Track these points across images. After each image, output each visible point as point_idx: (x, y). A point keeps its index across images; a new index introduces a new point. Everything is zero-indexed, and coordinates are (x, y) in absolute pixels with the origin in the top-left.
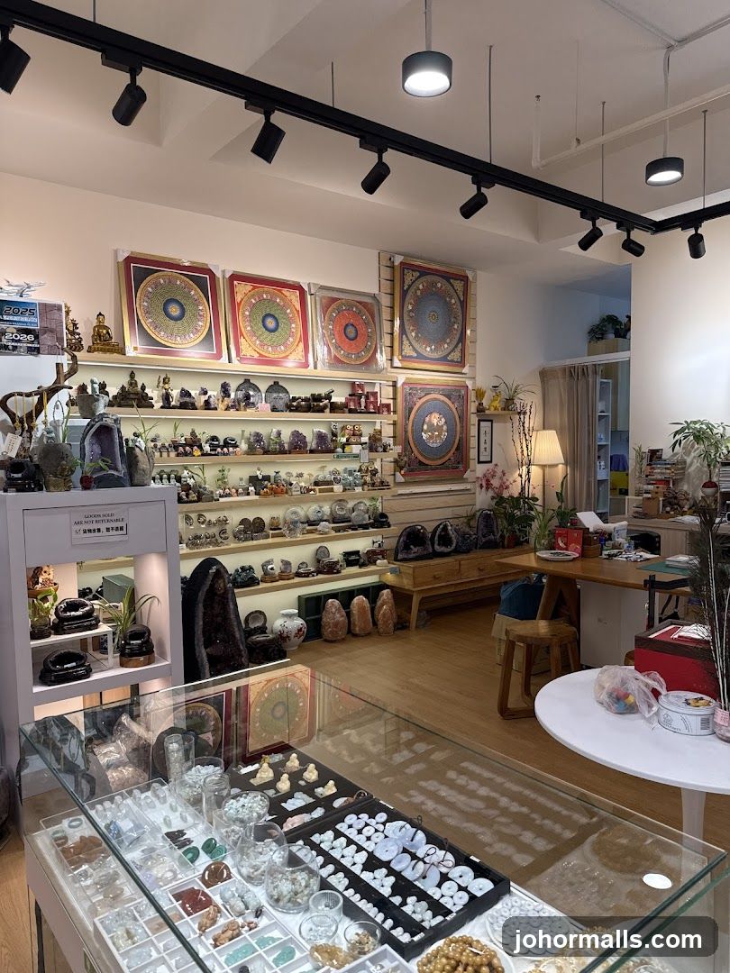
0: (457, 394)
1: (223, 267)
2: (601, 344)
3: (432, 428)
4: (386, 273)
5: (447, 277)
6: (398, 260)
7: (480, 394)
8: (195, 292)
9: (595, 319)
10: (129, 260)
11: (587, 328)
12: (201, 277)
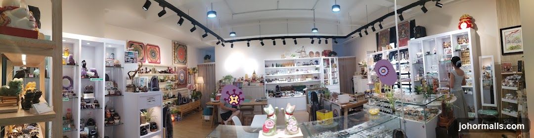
0: (185, 69)
1: (145, 43)
2: (207, 60)
3: (182, 77)
4: (173, 45)
5: (183, 46)
6: (176, 43)
7: (189, 69)
8: (141, 48)
9: (204, 56)
10: (129, 42)
11: (204, 57)
12: (141, 45)
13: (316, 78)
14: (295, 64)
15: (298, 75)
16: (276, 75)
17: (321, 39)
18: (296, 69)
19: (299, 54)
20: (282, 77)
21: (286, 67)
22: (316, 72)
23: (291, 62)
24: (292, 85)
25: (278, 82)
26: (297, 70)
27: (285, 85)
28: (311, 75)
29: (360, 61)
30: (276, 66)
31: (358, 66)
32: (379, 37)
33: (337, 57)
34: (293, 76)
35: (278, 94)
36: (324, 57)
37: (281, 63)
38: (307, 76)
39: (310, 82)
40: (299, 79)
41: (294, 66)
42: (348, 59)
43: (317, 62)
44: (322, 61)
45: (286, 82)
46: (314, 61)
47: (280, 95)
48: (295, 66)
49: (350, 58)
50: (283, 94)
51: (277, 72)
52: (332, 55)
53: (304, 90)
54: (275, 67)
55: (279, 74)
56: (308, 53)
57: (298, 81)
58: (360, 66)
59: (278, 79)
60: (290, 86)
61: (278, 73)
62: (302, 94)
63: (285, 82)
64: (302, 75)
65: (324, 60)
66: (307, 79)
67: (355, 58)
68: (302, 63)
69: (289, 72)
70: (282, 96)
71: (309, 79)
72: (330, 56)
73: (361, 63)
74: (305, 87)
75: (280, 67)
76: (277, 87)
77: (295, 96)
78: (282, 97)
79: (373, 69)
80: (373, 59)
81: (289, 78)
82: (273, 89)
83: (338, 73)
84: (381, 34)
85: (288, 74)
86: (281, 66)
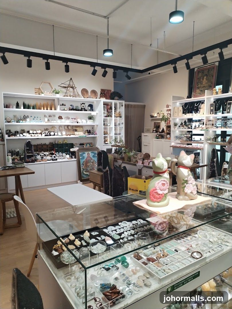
13: (89, 132)
14: (59, 107)
15: (60, 126)
16: (22, 123)
17: (107, 69)
18: (57, 116)
19: (64, 90)
20: (34, 128)
21: (42, 110)
22: (90, 123)
23: (50, 103)
24: (51, 141)
25: (27, 136)
26: (60, 118)
27: (39, 142)
28: (81, 126)
29: (154, 112)
30: (24, 108)
31: (148, 119)
32: (195, 75)
33: (123, 102)
34: (53, 127)
35: (29, 157)
36: (103, 100)
37: (32, 103)
38: (75, 129)
39: (81, 138)
40: (64, 133)
41: (55, 109)
42: (135, 106)
43: (91, 106)
44: (102, 105)
45: (43, 136)
46: (87, 104)
47: (34, 158)
48: (58, 110)
49: (138, 106)
50: (39, 157)
51: (25, 118)
52: (116, 98)
53: (72, 150)
54: (22, 109)
55: (28, 122)
56: (79, 90)
57: (61, 135)
58: (152, 120)
59: (26, 130)
60: (47, 143)
61: (28, 120)
62: (68, 156)
63: (40, 136)
64: (68, 126)
65: (105, 104)
66: (76, 133)
67: (144, 106)
68: (68, 106)
69: (46, 120)
70: (36, 160)
71: (80, 134)
72: (114, 99)
73: (155, 115)
74: (72, 146)
75: (31, 110)
76: (28, 144)
77: (58, 161)
78: (36, 163)
79: (179, 125)
80: (181, 108)
81: (47, 129)
82: (19, 148)
83: (123, 126)
84: (199, 72)
85: (45, 122)
86: (33, 108)
